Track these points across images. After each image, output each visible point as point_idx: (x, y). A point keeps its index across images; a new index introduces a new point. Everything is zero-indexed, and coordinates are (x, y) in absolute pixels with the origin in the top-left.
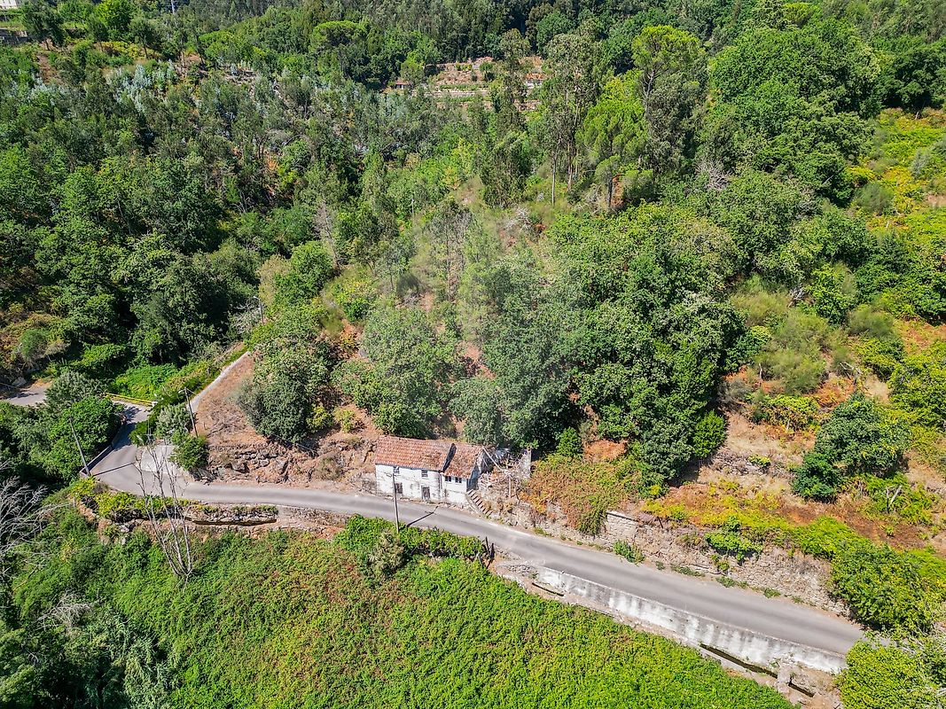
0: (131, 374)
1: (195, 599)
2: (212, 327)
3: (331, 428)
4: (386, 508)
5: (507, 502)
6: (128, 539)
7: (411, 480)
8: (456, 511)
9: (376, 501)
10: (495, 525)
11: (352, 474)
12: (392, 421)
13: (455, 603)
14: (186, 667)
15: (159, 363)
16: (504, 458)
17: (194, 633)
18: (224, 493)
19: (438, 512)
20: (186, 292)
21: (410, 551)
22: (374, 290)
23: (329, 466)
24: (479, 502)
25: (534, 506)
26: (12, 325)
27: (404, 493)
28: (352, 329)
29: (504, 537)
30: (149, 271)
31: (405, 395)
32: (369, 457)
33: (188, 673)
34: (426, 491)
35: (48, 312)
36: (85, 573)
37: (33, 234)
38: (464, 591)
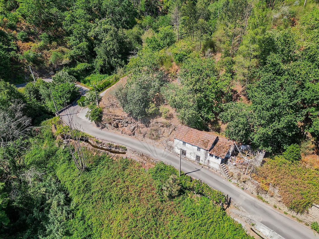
0: (92, 76)
1: (84, 182)
2: (123, 61)
3: (157, 115)
4: (175, 161)
5: (243, 177)
6: (65, 147)
7: (191, 151)
8: (212, 172)
9: (172, 156)
10: (234, 187)
11: (163, 139)
12: (186, 119)
13: (203, 226)
14: (78, 209)
15: (103, 74)
16: (245, 150)
17: (82, 197)
18: (106, 135)
19: (202, 170)
20: (114, 44)
21: (184, 188)
22: (191, 48)
23: (154, 133)
24: (226, 171)
25: (261, 184)
26: (51, 50)
27: (187, 155)
28: (176, 67)
29: (238, 195)
30: (102, 34)
31: (195, 106)
32: (173, 133)
33: (78, 212)
34: (198, 158)
35: (66, 47)
36: (49, 157)
37: (63, 14)
38: (210, 221)
